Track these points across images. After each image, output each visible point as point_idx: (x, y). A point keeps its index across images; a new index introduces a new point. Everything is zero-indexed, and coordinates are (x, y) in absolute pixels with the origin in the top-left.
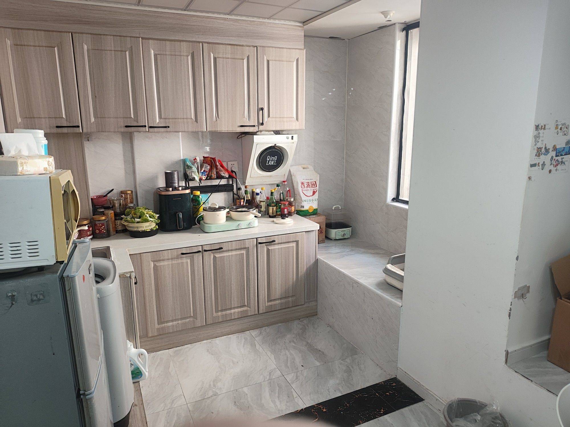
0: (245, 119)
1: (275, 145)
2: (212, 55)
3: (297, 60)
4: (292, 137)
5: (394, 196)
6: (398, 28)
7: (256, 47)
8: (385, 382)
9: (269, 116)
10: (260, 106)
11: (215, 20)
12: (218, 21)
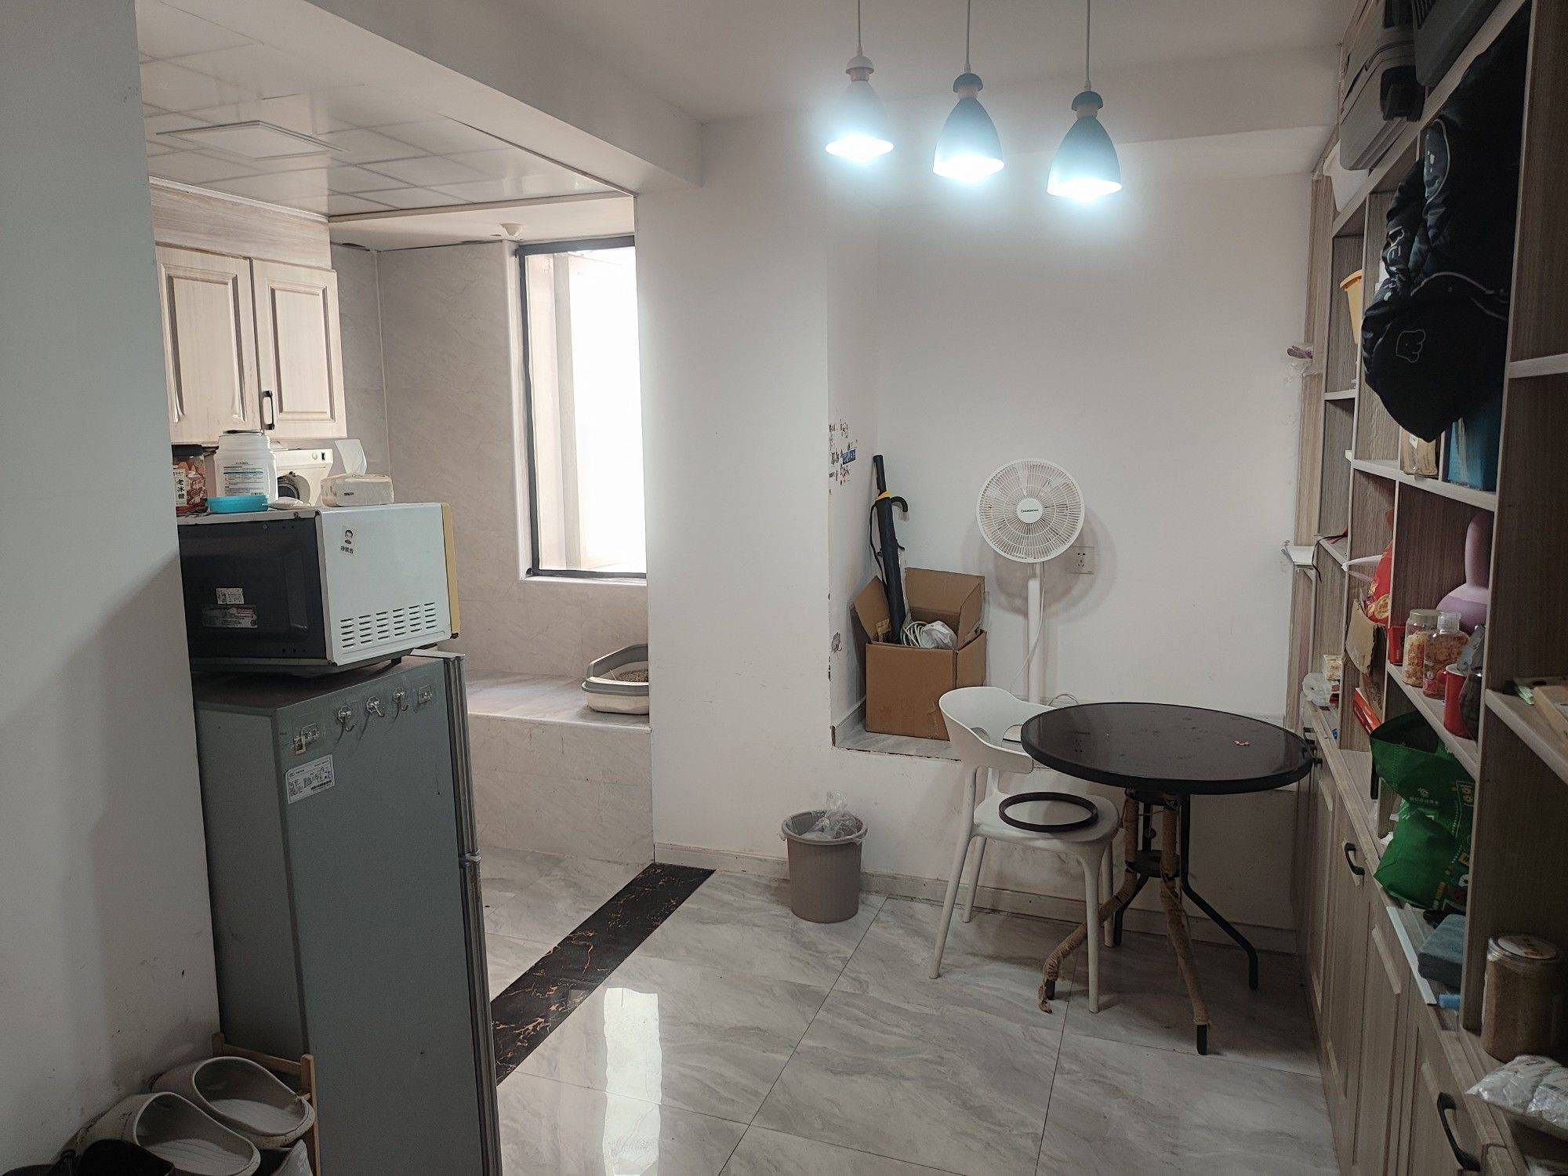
0: (237, 416)
1: (291, 473)
2: (163, 270)
3: (324, 292)
4: (323, 455)
5: (529, 565)
6: (508, 249)
7: (250, 258)
8: (644, 872)
9: (281, 410)
10: (264, 389)
11: (162, 193)
12: (169, 195)
